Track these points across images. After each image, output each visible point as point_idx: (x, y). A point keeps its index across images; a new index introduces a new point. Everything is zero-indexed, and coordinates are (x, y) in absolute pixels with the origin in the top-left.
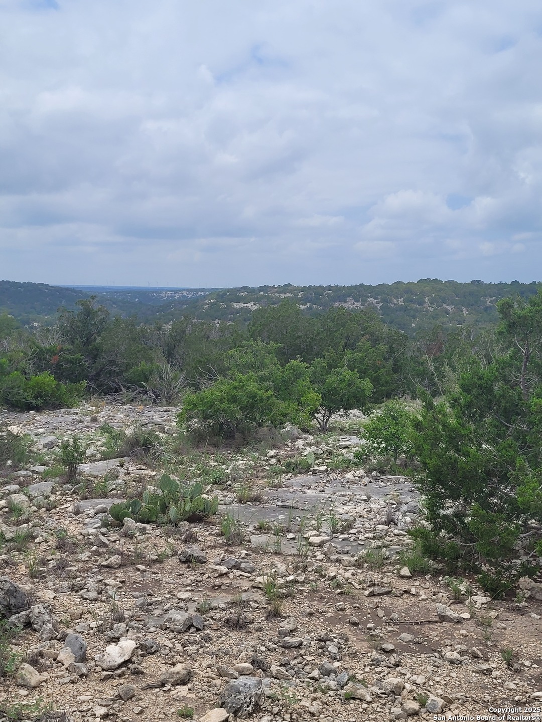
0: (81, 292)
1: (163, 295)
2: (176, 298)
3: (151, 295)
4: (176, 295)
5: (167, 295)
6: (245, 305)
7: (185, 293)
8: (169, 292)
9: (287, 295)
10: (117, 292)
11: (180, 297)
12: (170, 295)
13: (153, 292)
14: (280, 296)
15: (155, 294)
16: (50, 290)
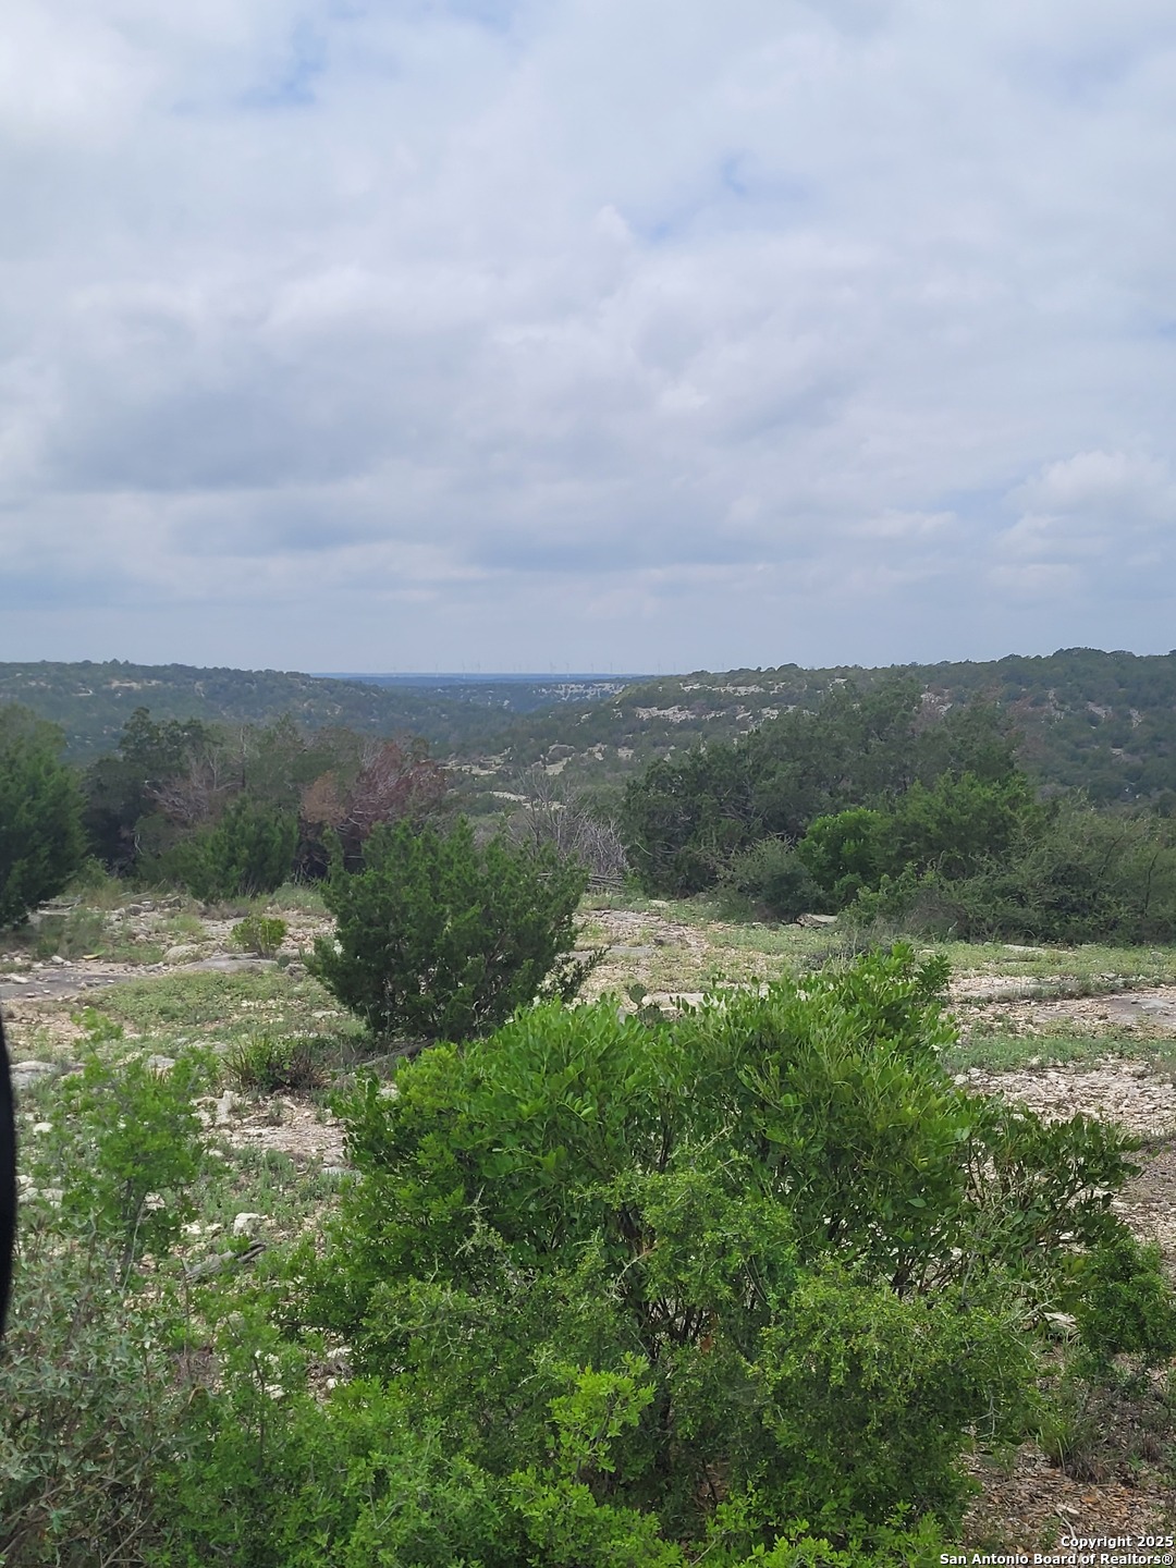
0: (376, 689)
1: (562, 692)
2: (588, 697)
3: (537, 692)
4: (589, 691)
5: (570, 691)
6: (662, 712)
7: (607, 686)
8: (573, 686)
9: (752, 689)
10: (465, 687)
11: (596, 695)
12: (576, 691)
13: (541, 686)
14: (735, 691)
15: (544, 690)
16: (311, 685)
